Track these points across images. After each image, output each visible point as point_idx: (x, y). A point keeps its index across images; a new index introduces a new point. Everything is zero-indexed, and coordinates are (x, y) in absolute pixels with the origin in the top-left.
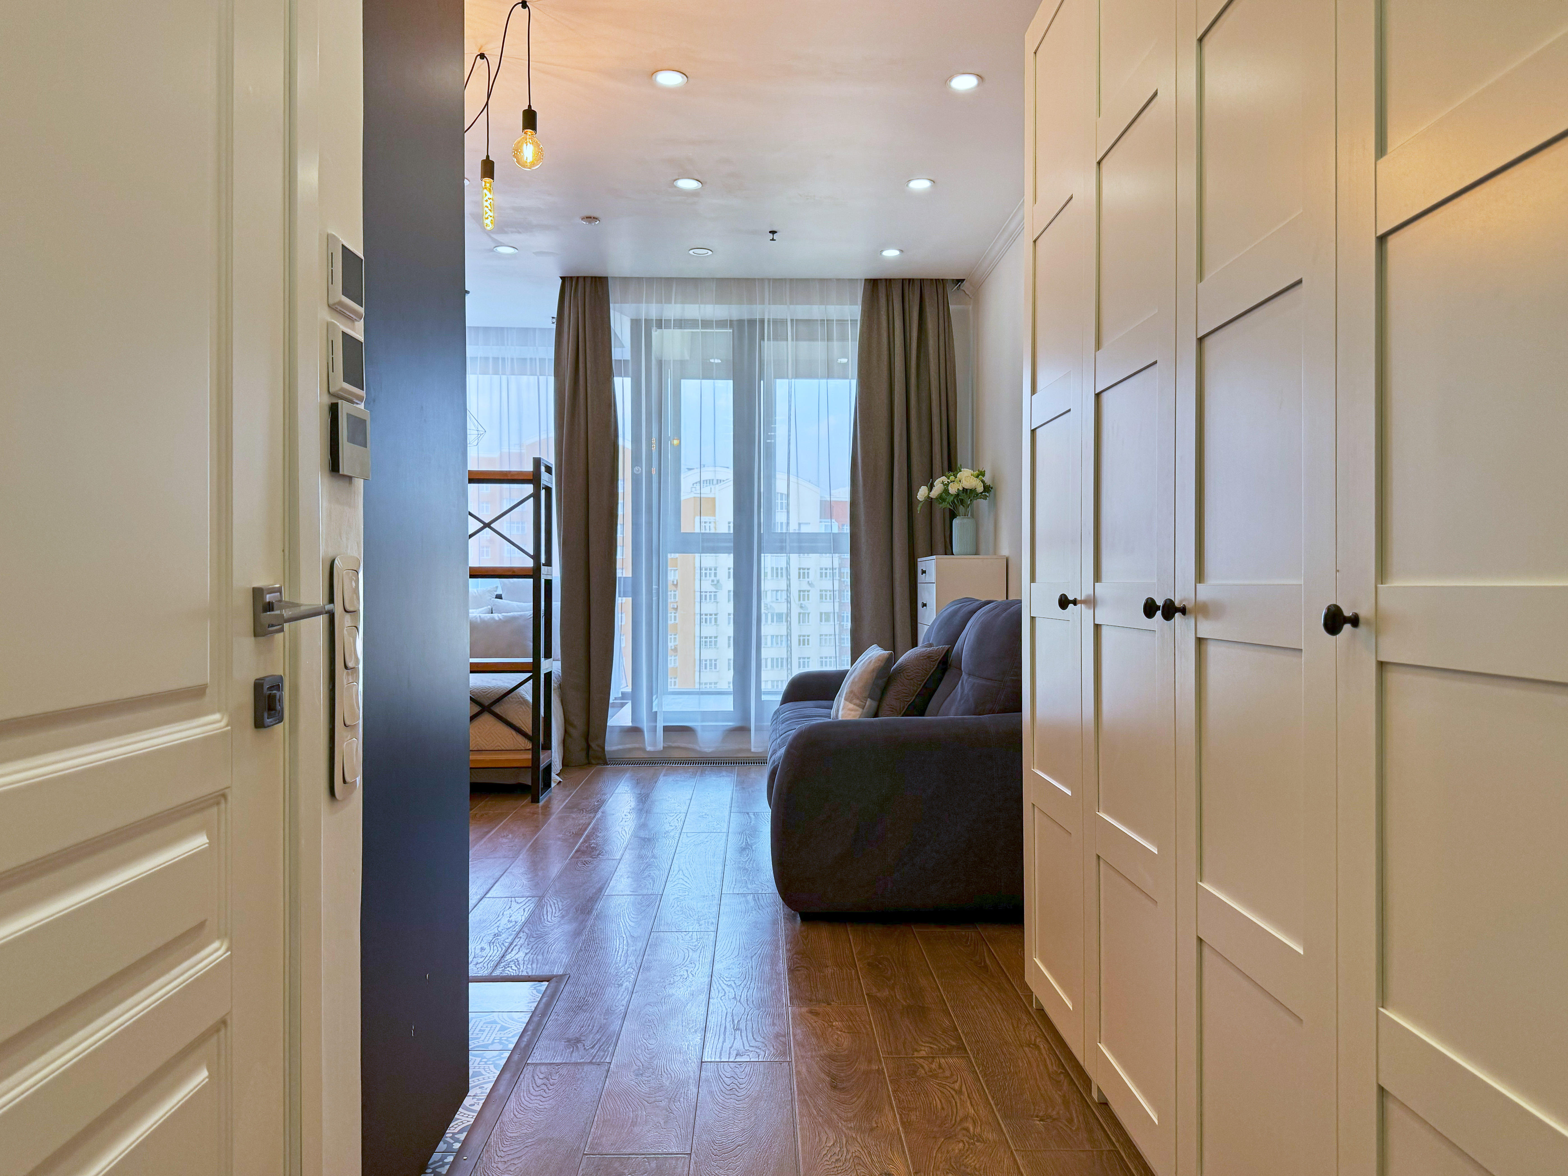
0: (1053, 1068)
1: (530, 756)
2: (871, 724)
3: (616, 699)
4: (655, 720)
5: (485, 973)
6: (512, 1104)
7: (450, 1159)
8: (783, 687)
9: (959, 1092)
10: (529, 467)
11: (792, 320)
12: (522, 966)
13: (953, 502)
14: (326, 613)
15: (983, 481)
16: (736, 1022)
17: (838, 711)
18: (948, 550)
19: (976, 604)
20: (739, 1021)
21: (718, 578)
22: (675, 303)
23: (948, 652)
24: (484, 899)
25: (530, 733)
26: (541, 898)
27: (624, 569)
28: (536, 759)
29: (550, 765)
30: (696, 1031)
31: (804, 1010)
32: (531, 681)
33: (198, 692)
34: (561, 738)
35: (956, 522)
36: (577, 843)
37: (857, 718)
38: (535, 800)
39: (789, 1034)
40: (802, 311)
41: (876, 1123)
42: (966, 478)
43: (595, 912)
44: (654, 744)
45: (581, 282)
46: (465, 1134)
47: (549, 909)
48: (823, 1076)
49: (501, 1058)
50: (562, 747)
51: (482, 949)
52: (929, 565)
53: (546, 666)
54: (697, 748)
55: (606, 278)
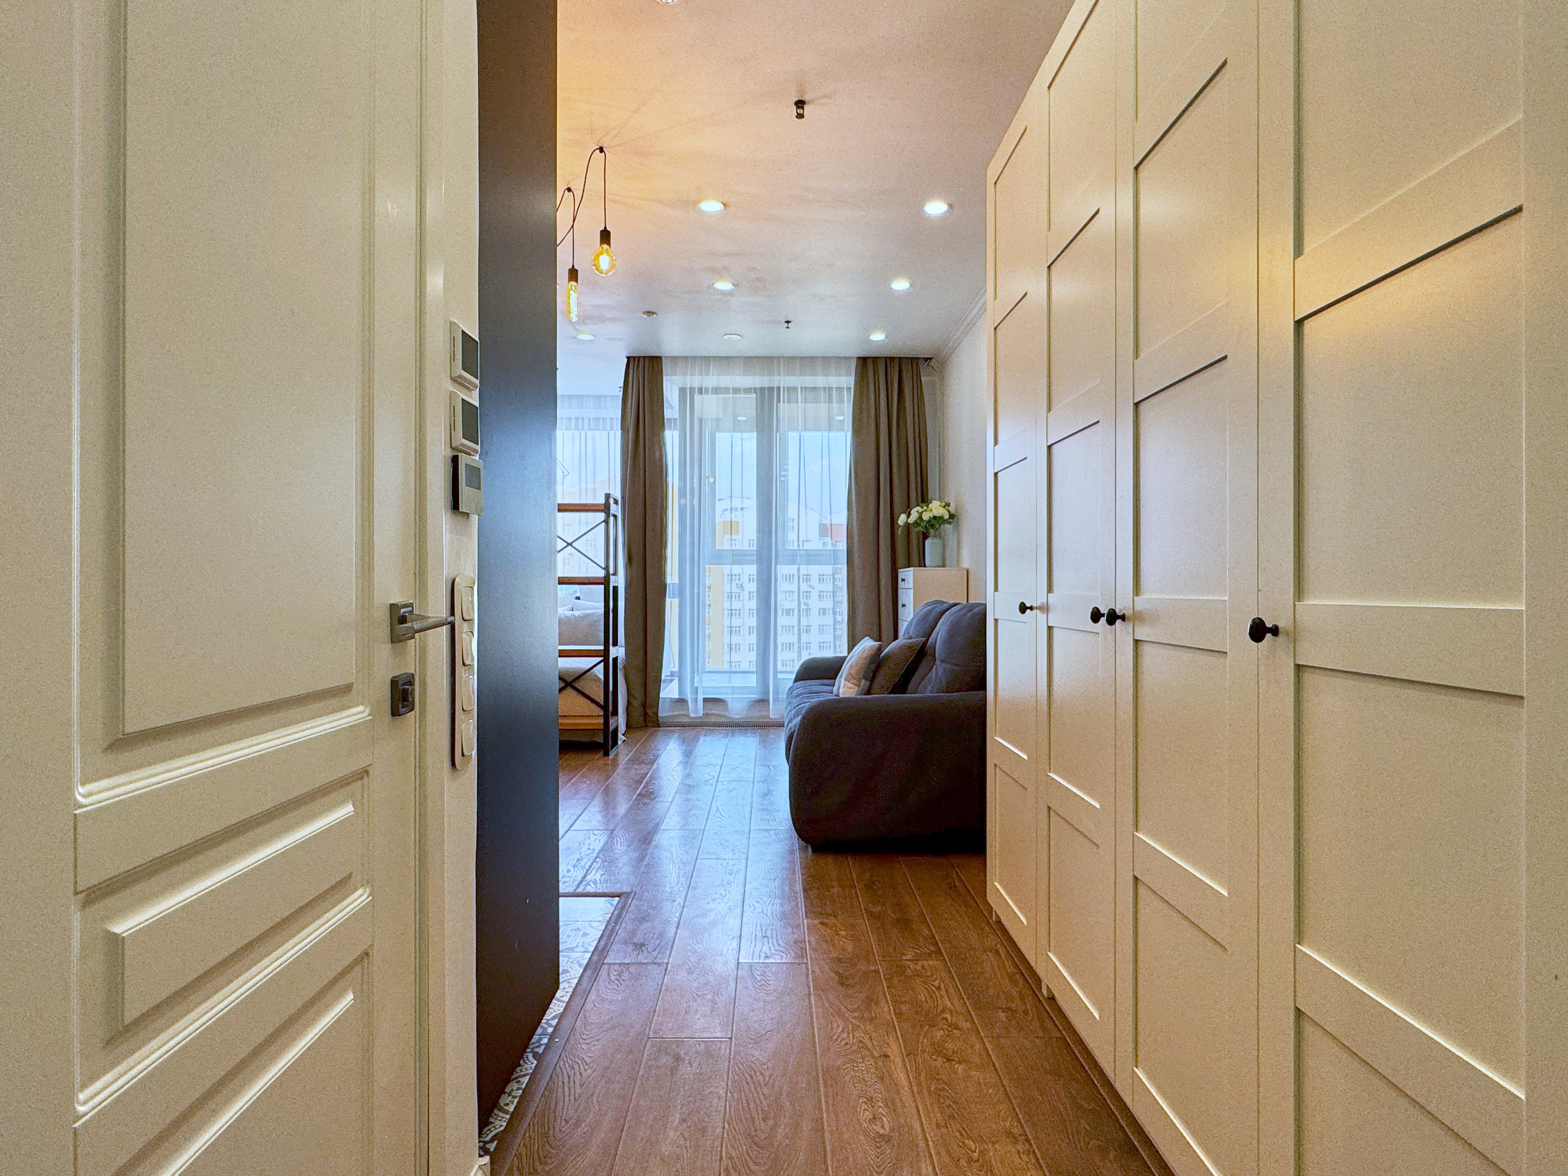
0: (1011, 969)
1: (602, 721)
2: (867, 700)
3: (666, 676)
4: (697, 693)
5: (571, 890)
6: (593, 996)
7: (545, 1041)
8: (797, 668)
9: (939, 988)
10: (602, 501)
11: (802, 388)
12: (598, 885)
13: (926, 526)
14: (449, 624)
15: (948, 511)
16: (764, 931)
17: (839, 688)
18: (922, 564)
19: (945, 606)
20: (766, 931)
21: (741, 582)
22: (713, 375)
23: (925, 644)
24: (569, 832)
25: (602, 704)
26: (612, 831)
27: (672, 576)
28: (606, 723)
29: (617, 727)
30: (733, 938)
31: (816, 922)
32: (602, 664)
33: (347, 689)
34: (625, 707)
35: (928, 542)
36: (638, 789)
37: (853, 696)
38: (606, 754)
39: (805, 942)
40: (809, 381)
41: (875, 1014)
42: (936, 508)
43: (654, 843)
44: (696, 712)
45: (641, 360)
46: (556, 1020)
47: (618, 839)
48: (833, 975)
49: (584, 959)
50: (625, 714)
51: (569, 871)
52: (908, 575)
53: (614, 652)
54: (728, 715)
55: (660, 358)
